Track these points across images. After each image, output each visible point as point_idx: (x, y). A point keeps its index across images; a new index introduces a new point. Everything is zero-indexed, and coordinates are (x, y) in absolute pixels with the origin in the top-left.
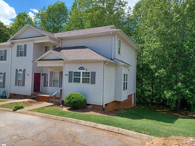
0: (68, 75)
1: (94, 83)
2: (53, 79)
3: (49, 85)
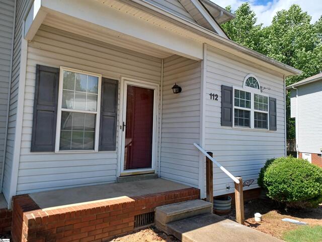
0: (219, 99)
1: (274, 127)
2: (60, 109)
3: (28, 144)
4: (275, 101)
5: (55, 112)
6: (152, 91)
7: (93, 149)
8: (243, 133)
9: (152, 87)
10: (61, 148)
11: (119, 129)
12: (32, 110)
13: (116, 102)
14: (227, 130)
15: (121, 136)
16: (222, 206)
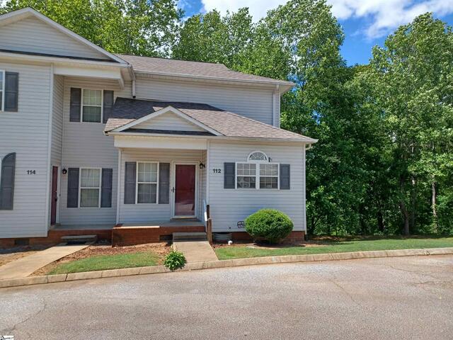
0: (222, 172)
1: (288, 187)
2: (137, 183)
3: (123, 201)
4: (288, 166)
5: (135, 184)
6: (195, 166)
7: (155, 202)
8: (251, 193)
9: (194, 164)
10: (138, 202)
11: (170, 191)
12: (124, 184)
13: (168, 176)
14: (230, 191)
15: (172, 195)
16: (221, 237)
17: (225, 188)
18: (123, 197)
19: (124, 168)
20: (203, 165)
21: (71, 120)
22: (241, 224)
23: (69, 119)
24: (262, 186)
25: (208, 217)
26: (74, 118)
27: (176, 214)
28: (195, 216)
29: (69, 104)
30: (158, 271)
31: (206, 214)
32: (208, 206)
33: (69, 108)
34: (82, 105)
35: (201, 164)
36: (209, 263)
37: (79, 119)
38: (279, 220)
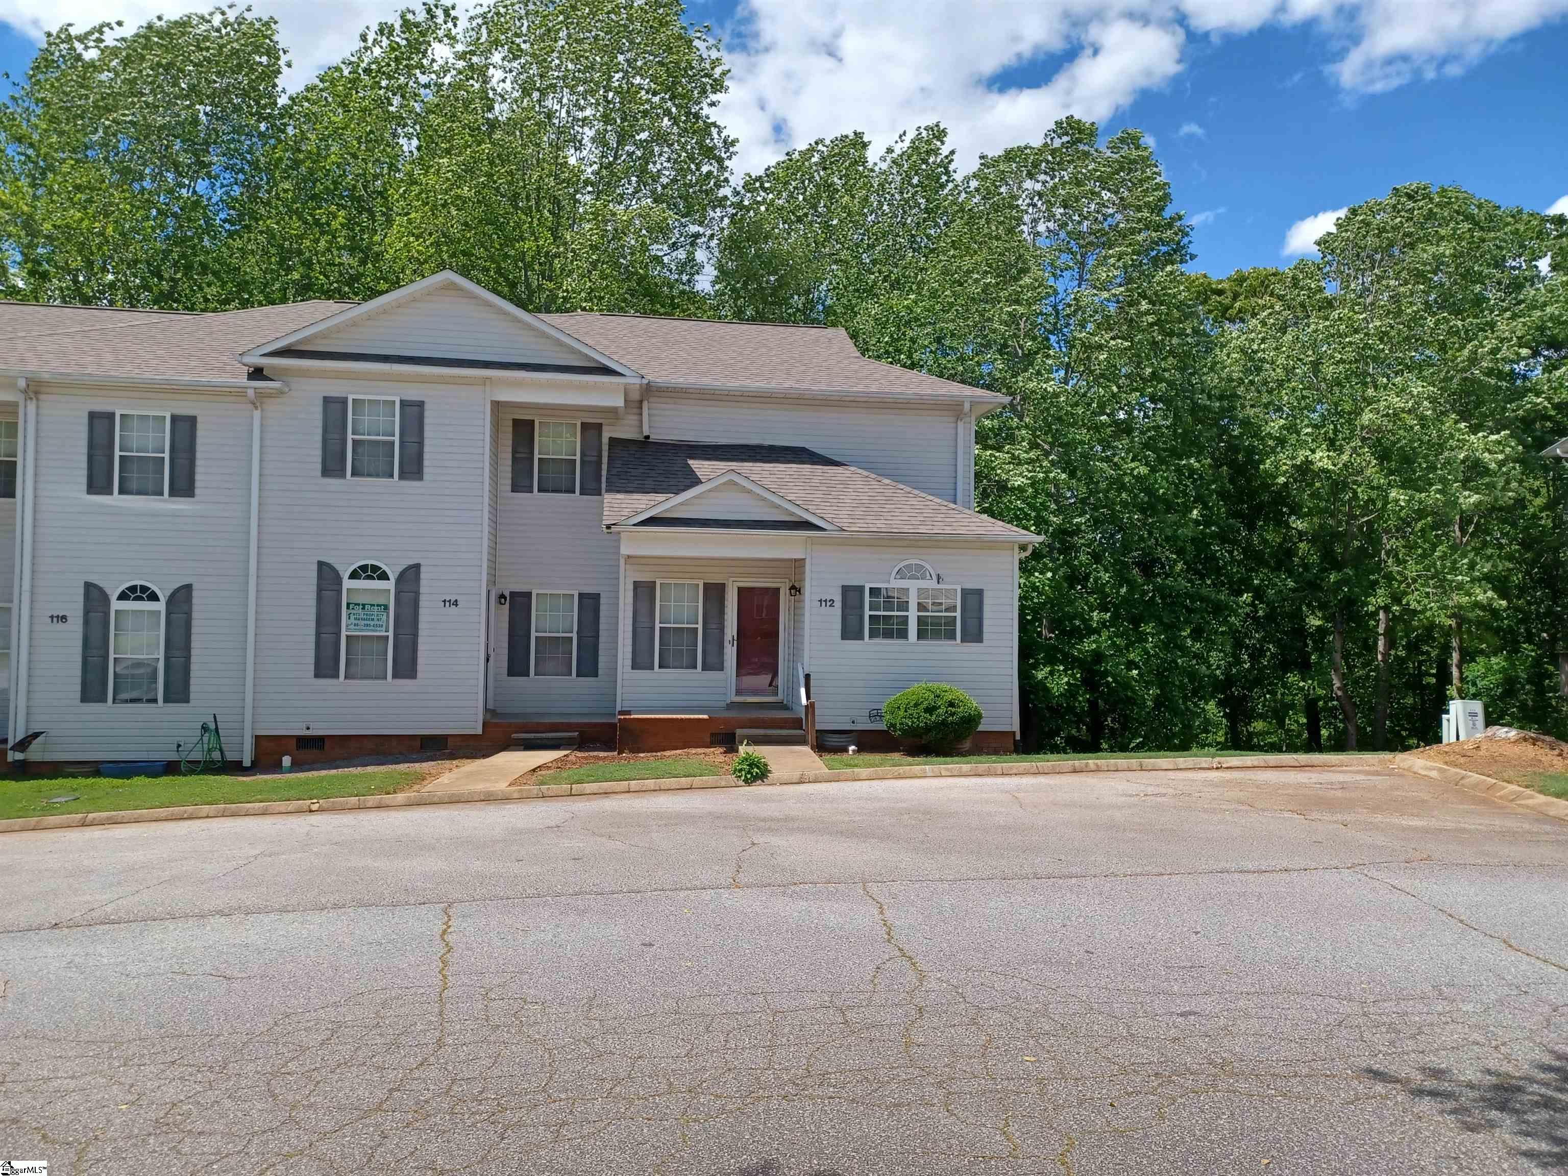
0: (838, 604)
1: (978, 637)
2: (658, 626)
3: (629, 662)
4: (980, 593)
5: (653, 628)
6: (778, 589)
7: (695, 667)
8: (897, 648)
9: (776, 586)
10: (660, 667)
11: (726, 644)
12: (630, 628)
13: (722, 612)
14: (852, 645)
15: (730, 653)
16: (834, 740)
17: (843, 638)
18: (629, 656)
19: (630, 594)
20: (796, 590)
21: (515, 488)
22: (875, 715)
23: (509, 488)
24: (921, 635)
25: (808, 697)
26: (520, 484)
27: (739, 692)
28: (780, 697)
29: (510, 456)
30: (723, 784)
31: (803, 691)
32: (807, 677)
33: (510, 463)
34: (536, 457)
35: (793, 587)
36: (811, 774)
37: (532, 486)
38: (951, 704)
